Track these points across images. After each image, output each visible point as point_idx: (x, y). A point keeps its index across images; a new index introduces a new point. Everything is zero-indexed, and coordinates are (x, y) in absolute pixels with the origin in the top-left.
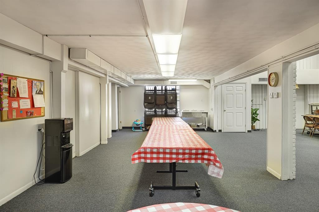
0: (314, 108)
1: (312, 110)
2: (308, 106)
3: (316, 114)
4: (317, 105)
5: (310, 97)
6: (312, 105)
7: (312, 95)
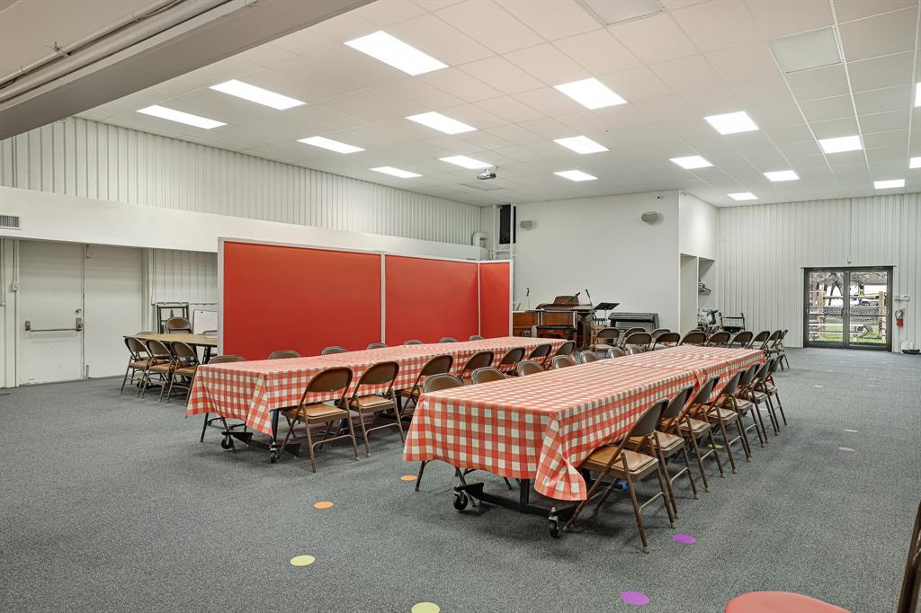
0: (166, 315)
1: (160, 320)
2: (151, 307)
3: (170, 331)
4: (171, 305)
5: (154, 284)
6: (160, 305)
7: (159, 277)
